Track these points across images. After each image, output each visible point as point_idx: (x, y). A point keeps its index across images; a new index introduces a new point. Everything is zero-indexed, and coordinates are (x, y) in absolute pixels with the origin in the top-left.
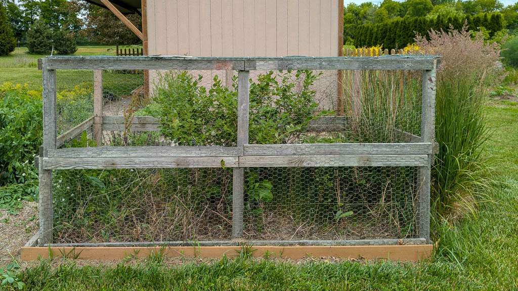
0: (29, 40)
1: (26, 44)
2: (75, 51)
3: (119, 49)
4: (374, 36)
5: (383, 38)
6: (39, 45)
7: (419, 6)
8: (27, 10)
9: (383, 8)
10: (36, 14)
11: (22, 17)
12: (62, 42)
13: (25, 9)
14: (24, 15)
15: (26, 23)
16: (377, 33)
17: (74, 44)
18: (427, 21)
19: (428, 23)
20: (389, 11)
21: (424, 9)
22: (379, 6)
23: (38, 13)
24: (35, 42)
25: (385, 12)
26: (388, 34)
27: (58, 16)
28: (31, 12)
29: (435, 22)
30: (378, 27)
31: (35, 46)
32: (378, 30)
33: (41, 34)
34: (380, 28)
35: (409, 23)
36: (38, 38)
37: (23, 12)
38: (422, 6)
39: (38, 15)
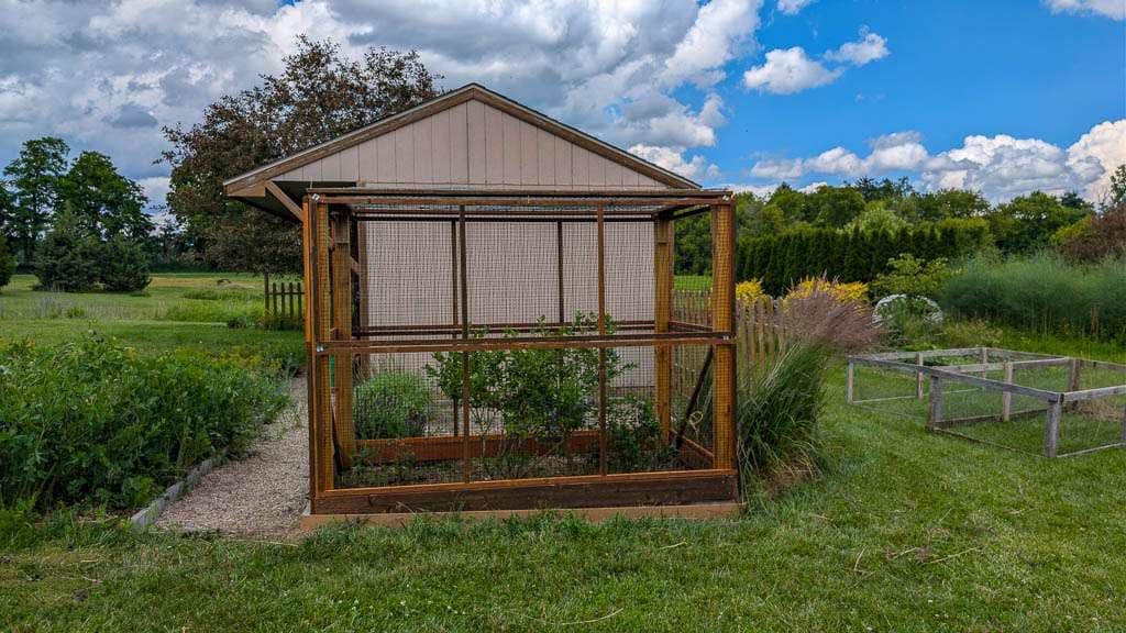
0: (40, 261)
1: (33, 268)
2: (147, 284)
3: (271, 283)
4: (748, 260)
5: (764, 266)
6: (64, 271)
7: (841, 202)
8: (23, 194)
9: (774, 205)
10: (46, 202)
11: (12, 209)
12: (117, 265)
13: (18, 190)
14: (17, 204)
15: (21, 220)
16: (752, 257)
17: (143, 270)
18: (838, 236)
19: (839, 239)
20: (786, 211)
21: (850, 208)
22: (768, 199)
23: (50, 201)
24: (55, 265)
25: (778, 212)
26: (771, 258)
27: (97, 208)
28: (34, 198)
29: (851, 237)
30: (755, 245)
31: (56, 274)
32: (754, 251)
33: (70, 248)
34: (758, 248)
35: (808, 239)
36: (61, 256)
37: (14, 198)
38: (846, 201)
39: (50, 206)
